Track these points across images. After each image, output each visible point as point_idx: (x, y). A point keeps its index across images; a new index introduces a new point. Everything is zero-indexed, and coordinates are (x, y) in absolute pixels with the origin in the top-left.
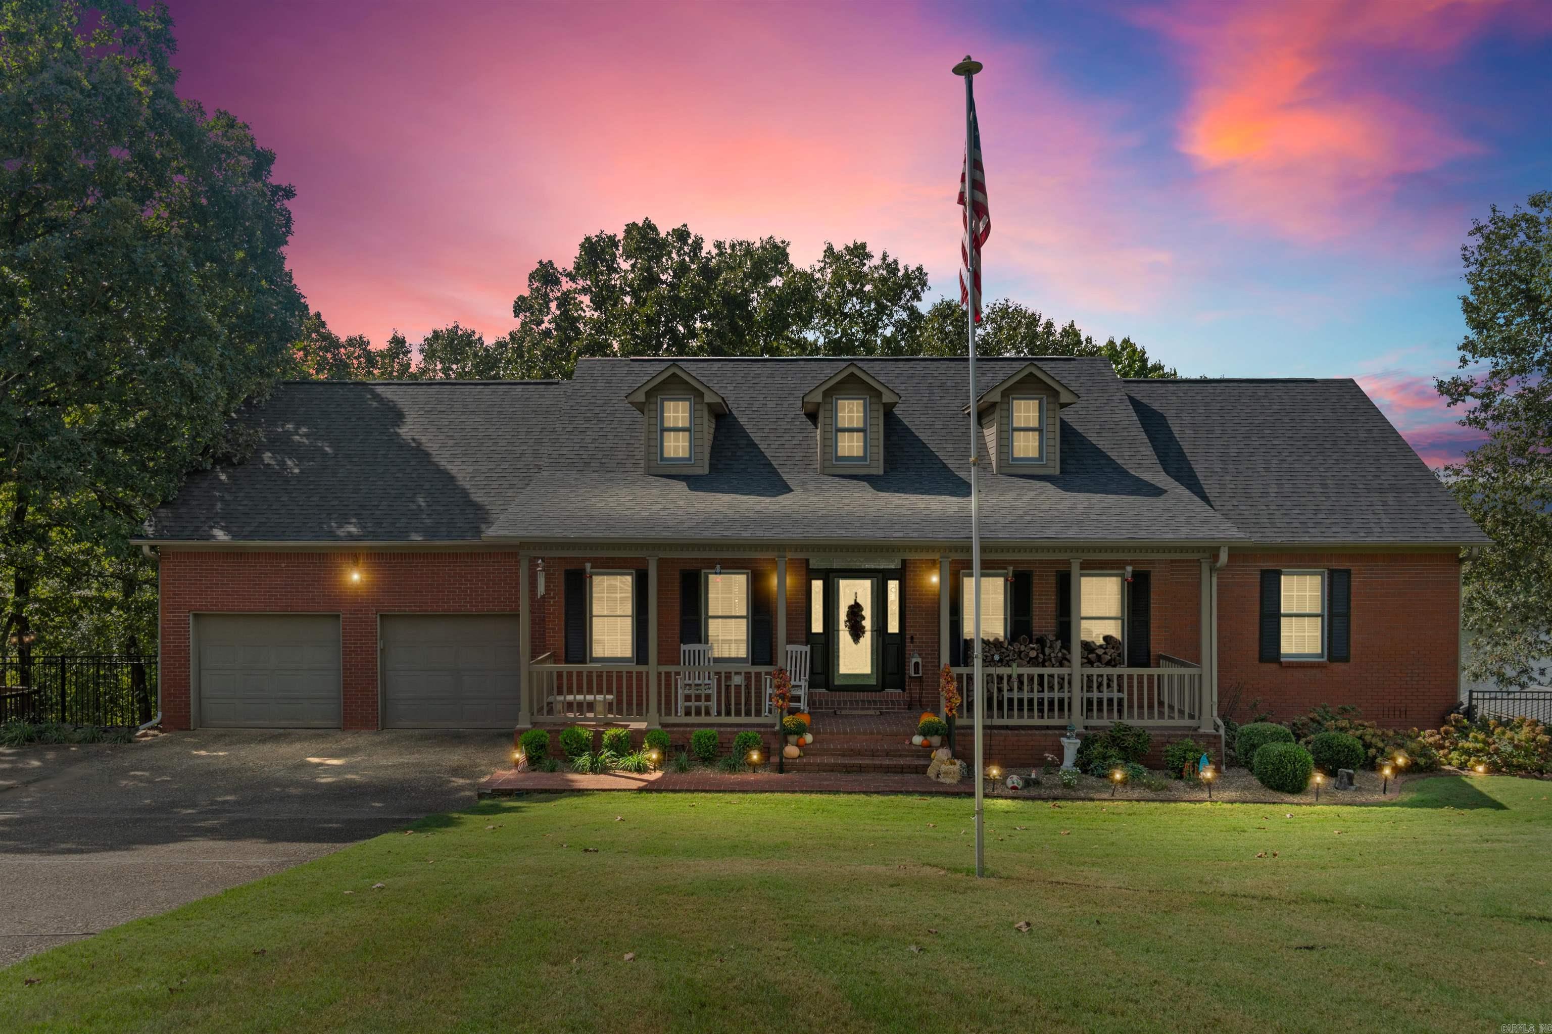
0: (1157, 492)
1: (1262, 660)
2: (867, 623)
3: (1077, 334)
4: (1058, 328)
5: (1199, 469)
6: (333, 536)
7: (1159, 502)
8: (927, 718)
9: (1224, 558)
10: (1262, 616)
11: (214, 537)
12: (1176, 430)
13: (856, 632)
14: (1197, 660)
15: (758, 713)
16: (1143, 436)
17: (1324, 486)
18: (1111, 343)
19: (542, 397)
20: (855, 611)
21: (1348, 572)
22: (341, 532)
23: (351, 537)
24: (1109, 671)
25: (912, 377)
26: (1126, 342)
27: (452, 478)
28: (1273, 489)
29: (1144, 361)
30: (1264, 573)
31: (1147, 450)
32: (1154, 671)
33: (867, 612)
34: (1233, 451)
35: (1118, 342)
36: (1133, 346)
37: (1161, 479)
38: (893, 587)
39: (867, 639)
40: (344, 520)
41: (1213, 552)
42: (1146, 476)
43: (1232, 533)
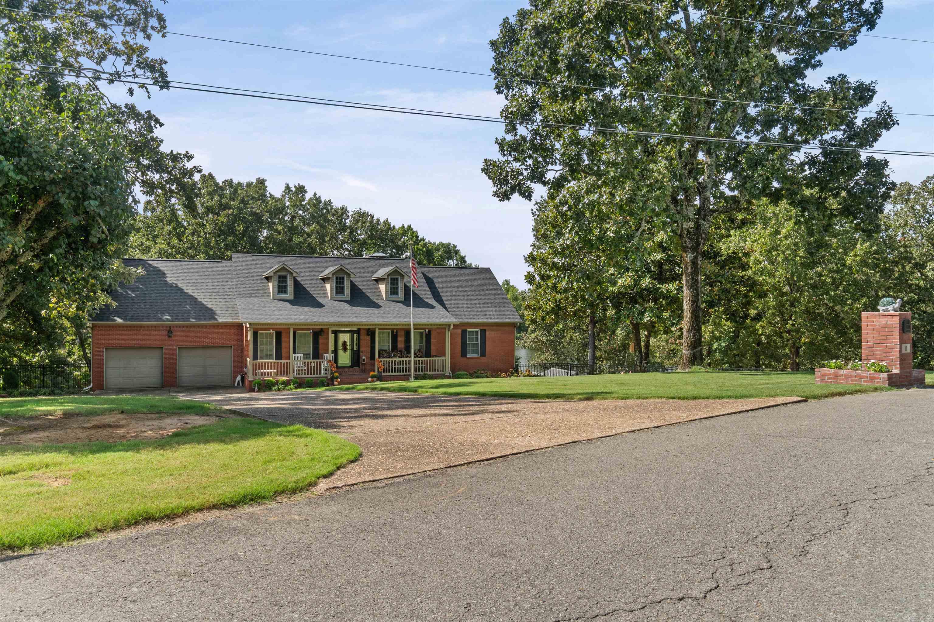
0: (433, 307)
1: (462, 356)
2: (348, 347)
3: (389, 225)
4: (381, 221)
5: (444, 298)
6: (161, 320)
7: (433, 310)
8: (372, 373)
9: (452, 327)
10: (462, 343)
11: (115, 320)
12: (437, 285)
13: (345, 349)
14: (444, 355)
15: (320, 374)
16: (428, 288)
17: (480, 304)
18: (403, 227)
19: (217, 267)
20: (345, 343)
21: (485, 330)
22: (164, 318)
23: (168, 320)
24: (420, 359)
25: (352, 265)
26: (409, 226)
27: (196, 299)
28: (465, 305)
29: (417, 237)
30: (462, 331)
31: (429, 293)
32: (431, 359)
33: (348, 344)
34: (454, 292)
35: (406, 227)
36: (412, 229)
37: (433, 302)
38: (355, 335)
39: (348, 352)
40: (163, 313)
41: (449, 326)
42: (429, 302)
43: (453, 320)
